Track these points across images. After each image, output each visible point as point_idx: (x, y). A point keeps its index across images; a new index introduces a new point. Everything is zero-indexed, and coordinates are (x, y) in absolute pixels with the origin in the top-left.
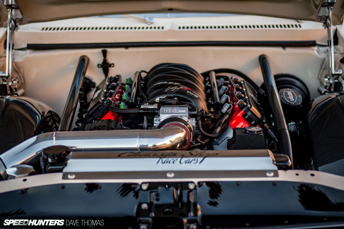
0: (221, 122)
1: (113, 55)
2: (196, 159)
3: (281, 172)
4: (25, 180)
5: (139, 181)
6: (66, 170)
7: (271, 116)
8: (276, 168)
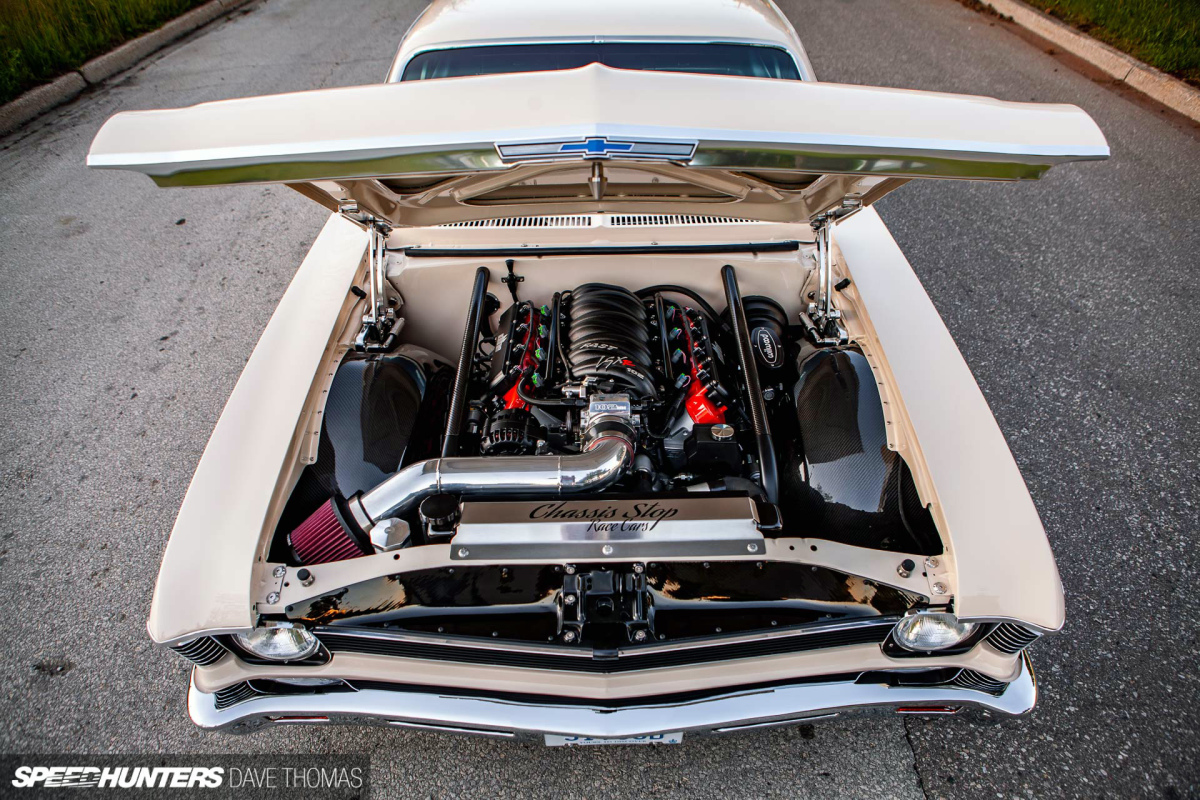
0: (674, 408)
1: (525, 267)
2: (646, 522)
3: (768, 542)
4: (397, 557)
5: (563, 562)
6: (456, 540)
7: (739, 368)
8: (759, 536)
